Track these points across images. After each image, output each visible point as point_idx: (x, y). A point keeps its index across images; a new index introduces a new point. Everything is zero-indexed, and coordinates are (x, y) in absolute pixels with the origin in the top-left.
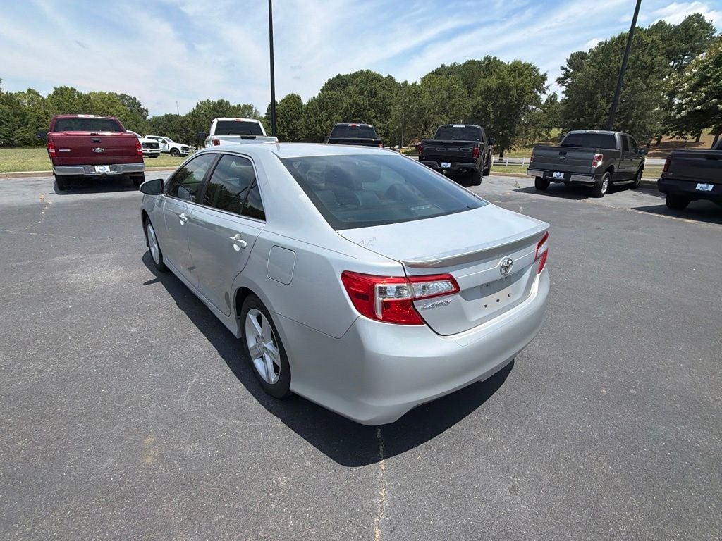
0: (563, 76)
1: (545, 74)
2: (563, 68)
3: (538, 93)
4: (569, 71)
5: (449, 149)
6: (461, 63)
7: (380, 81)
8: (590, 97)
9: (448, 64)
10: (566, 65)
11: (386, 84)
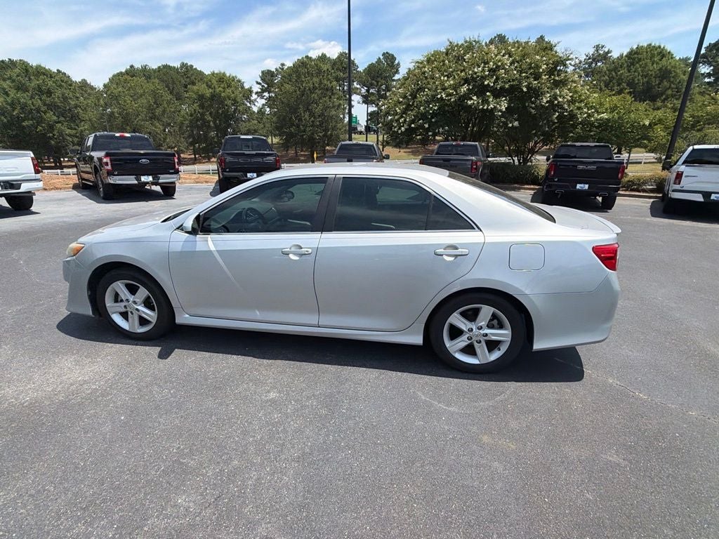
0: (260, 90)
1: (251, 88)
2: (258, 83)
3: (248, 105)
4: (263, 86)
5: (253, 160)
6: (155, 67)
7: (51, 77)
8: (294, 110)
9: (138, 66)
10: (259, 81)
11: (62, 81)
